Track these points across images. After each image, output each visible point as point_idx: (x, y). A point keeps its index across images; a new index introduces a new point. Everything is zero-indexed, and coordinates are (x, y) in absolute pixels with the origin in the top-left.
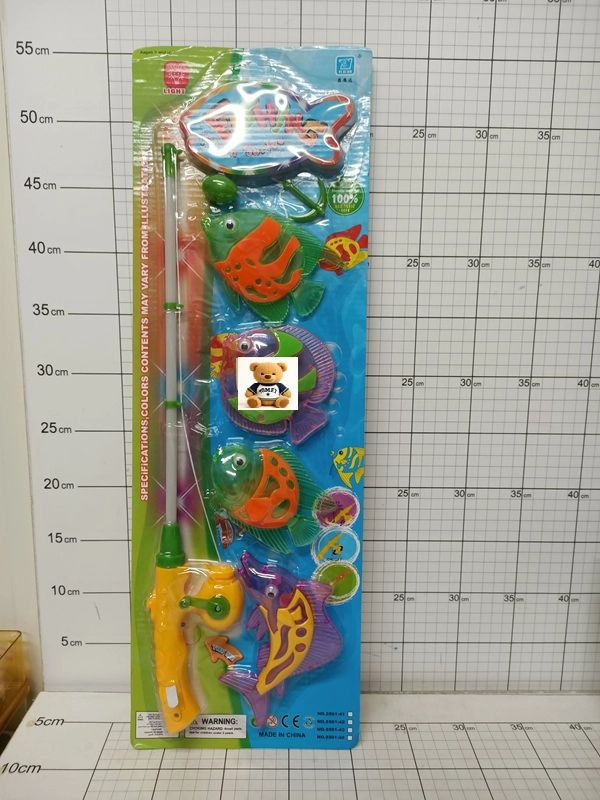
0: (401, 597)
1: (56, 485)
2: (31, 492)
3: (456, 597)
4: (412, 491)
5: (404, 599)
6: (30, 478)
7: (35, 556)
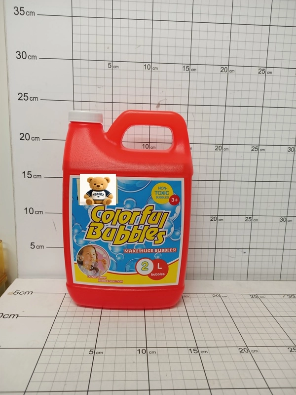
0: (250, 219)
1: (28, 138)
2: (11, 142)
3: (284, 219)
4: (261, 147)
5: (251, 220)
6: (10, 132)
7: (13, 187)
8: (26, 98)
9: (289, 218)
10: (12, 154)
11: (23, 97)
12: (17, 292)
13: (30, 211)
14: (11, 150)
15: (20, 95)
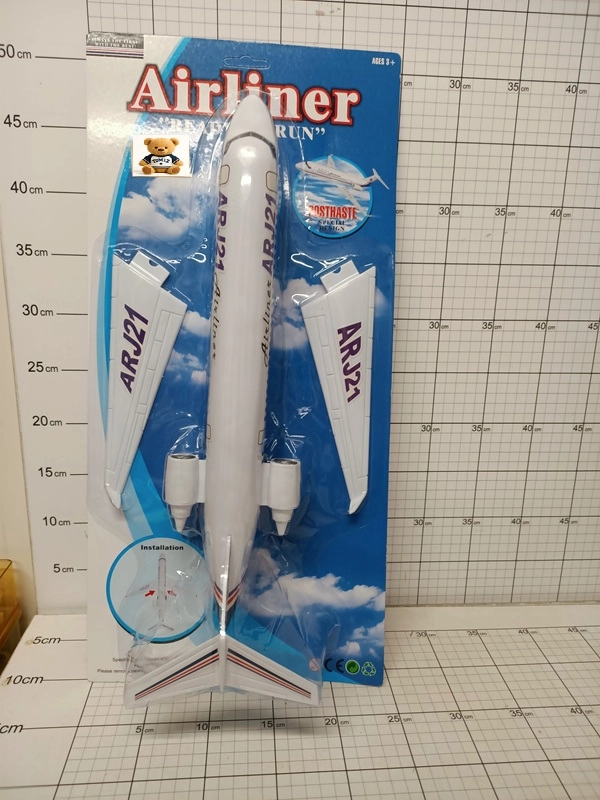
1: (44, 422)
2: (20, 429)
3: (420, 522)
6: (19, 416)
7: (26, 490)
8: (40, 368)
9: (426, 520)
10: (22, 445)
11: (36, 366)
12: (38, 640)
13: (50, 521)
14: (21, 439)
15: (31, 364)
